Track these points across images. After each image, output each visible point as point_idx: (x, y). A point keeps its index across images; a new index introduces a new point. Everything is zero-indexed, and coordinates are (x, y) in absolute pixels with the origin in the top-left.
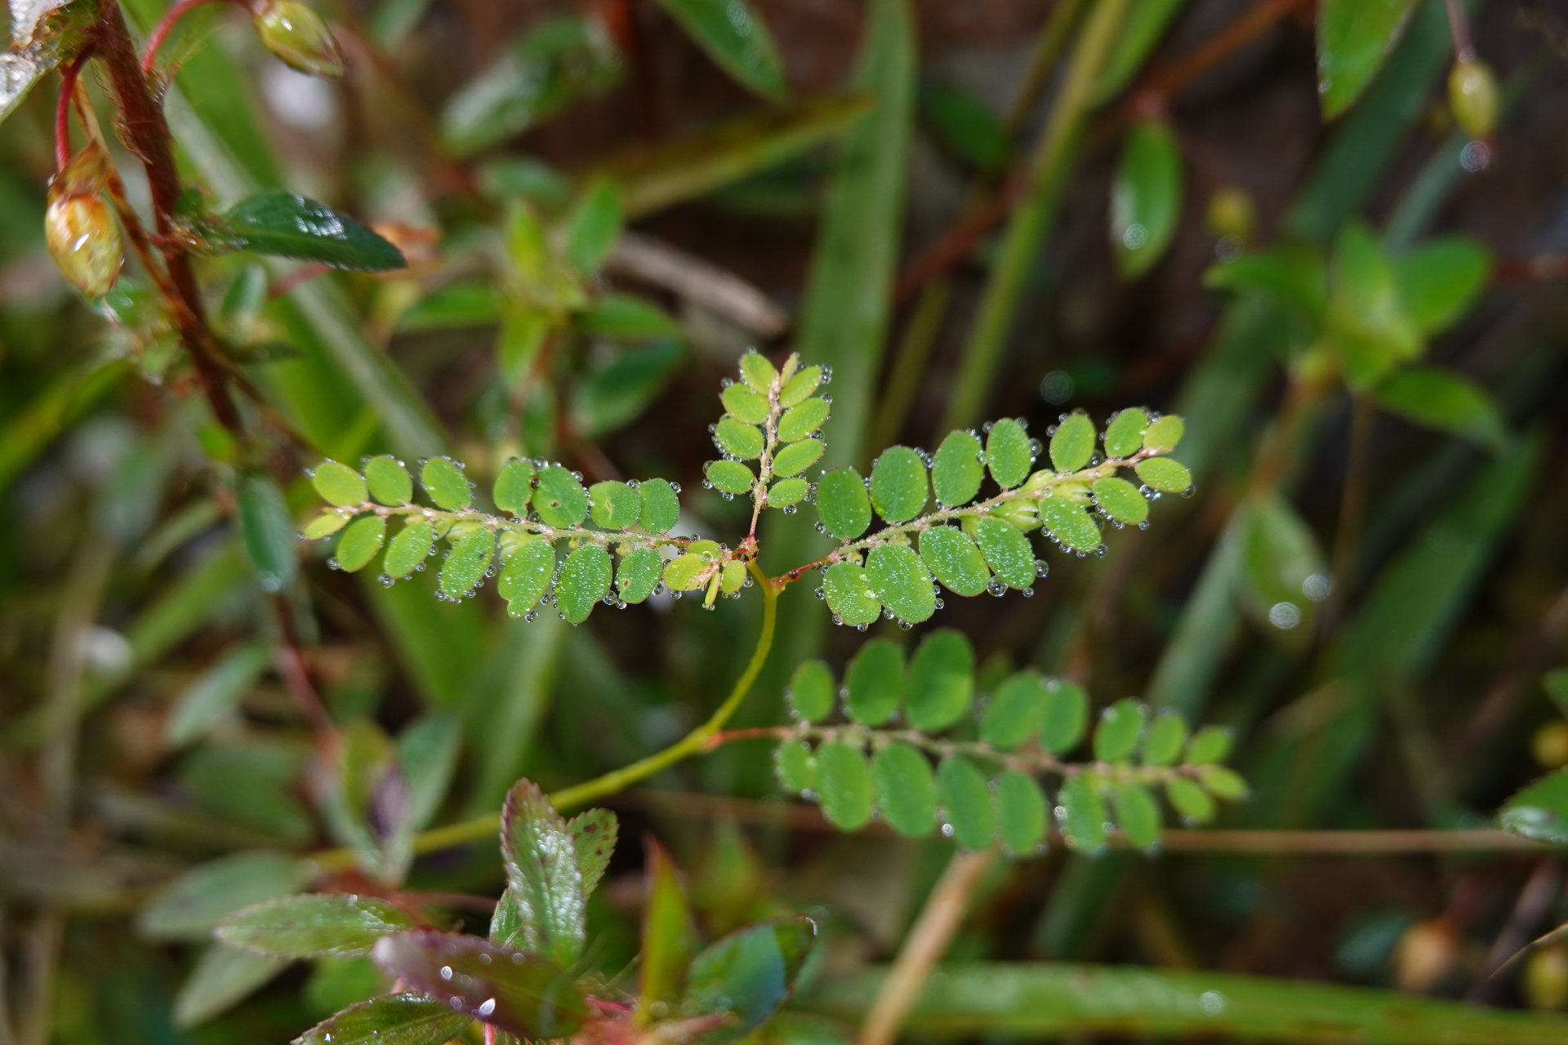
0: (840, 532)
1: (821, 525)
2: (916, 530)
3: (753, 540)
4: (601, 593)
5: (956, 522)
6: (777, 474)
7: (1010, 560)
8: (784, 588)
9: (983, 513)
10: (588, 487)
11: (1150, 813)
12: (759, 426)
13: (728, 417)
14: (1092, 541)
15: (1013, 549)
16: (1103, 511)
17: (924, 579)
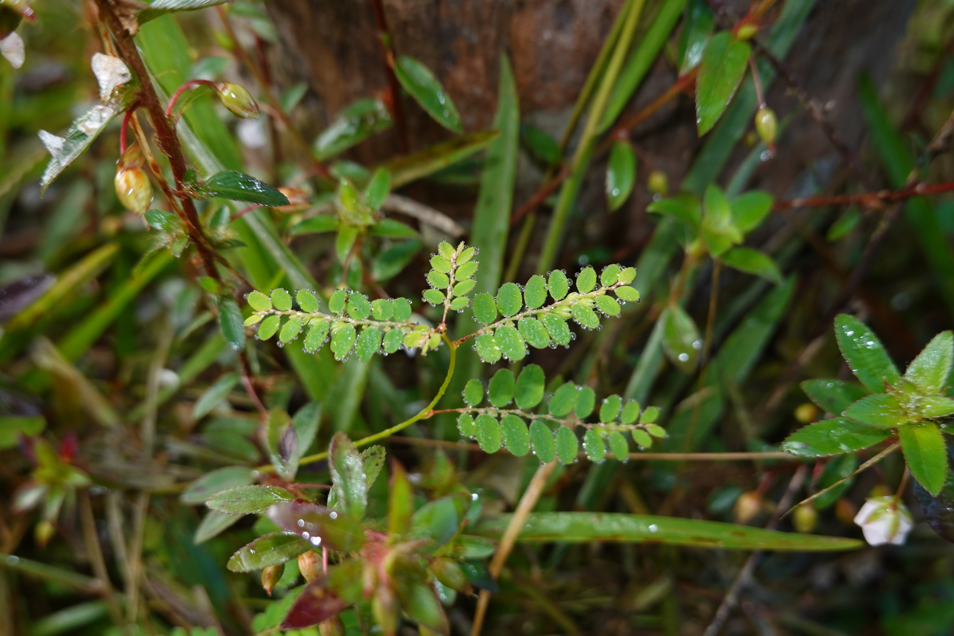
0: (483, 321)
1: (475, 317)
2: (517, 319)
3: (444, 325)
4: (376, 348)
5: (536, 316)
6: (455, 295)
7: (559, 332)
8: (458, 346)
9: (547, 312)
10: (371, 302)
11: (625, 445)
12: (447, 274)
13: (433, 270)
14: (595, 323)
15: (560, 327)
16: (600, 310)
17: (521, 341)
